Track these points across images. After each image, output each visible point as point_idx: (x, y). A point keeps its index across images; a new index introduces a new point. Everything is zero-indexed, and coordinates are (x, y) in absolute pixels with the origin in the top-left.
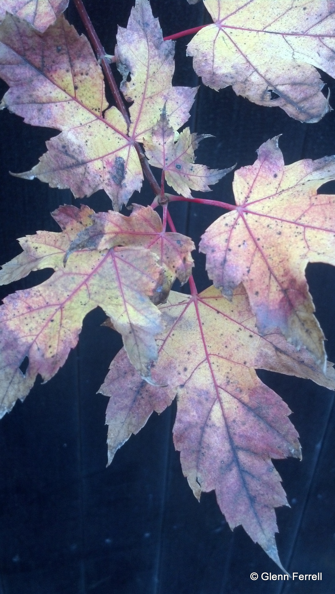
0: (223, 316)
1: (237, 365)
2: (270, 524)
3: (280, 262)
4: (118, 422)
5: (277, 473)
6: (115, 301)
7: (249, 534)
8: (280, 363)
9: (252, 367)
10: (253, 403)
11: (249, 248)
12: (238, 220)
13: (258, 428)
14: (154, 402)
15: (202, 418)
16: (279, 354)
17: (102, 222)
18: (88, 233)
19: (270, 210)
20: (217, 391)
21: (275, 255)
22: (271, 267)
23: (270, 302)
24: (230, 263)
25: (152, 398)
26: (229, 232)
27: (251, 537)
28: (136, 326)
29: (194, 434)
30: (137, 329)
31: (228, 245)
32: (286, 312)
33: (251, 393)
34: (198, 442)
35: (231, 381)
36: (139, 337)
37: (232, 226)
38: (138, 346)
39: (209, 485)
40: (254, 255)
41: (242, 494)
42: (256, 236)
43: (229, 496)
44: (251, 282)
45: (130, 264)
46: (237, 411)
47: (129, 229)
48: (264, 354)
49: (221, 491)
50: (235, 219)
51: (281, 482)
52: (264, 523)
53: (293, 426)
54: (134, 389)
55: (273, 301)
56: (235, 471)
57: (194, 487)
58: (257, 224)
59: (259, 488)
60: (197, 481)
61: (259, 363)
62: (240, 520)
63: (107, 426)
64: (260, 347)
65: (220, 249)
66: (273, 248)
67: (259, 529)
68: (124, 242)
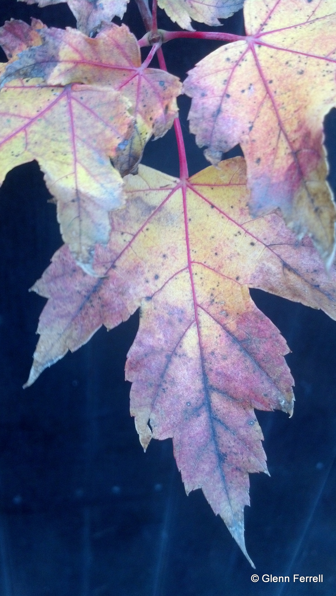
0: (219, 212)
1: (226, 280)
2: (240, 493)
3: (295, 112)
4: (54, 333)
5: (259, 428)
6: (61, 158)
7: (210, 502)
8: (285, 283)
9: (246, 285)
10: (241, 333)
11: (256, 95)
12: (246, 55)
13: (242, 366)
14: (106, 314)
15: (171, 344)
16: (287, 272)
17: (56, 44)
18: (34, 55)
19: (293, 43)
20: (196, 311)
21: (290, 103)
22: (282, 119)
23: (275, 172)
24: (226, 115)
25: (105, 309)
26: (231, 71)
27: (212, 506)
28: (85, 195)
29: (156, 363)
30: (84, 199)
31: (226, 89)
32: (294, 186)
33: (239, 319)
34: (160, 374)
35: (216, 300)
36: (85, 209)
37: (236, 61)
38: (81, 221)
39: (164, 431)
40: (261, 104)
41: (208, 449)
42: (268, 78)
43: (191, 448)
44: (252, 144)
45: (91, 111)
46: (219, 341)
47: (95, 57)
48: (265, 269)
49: (180, 440)
50: (241, 53)
51: (262, 441)
52: (232, 490)
53: (289, 370)
54: (84, 293)
55: (278, 170)
56: (204, 417)
57: (142, 431)
58: (272, 60)
59: (233, 444)
60: (149, 424)
61: (257, 281)
62: (200, 482)
63: (39, 336)
64: (262, 259)
65: (213, 94)
66: (288, 94)
67: (224, 497)
68: (86, 78)
